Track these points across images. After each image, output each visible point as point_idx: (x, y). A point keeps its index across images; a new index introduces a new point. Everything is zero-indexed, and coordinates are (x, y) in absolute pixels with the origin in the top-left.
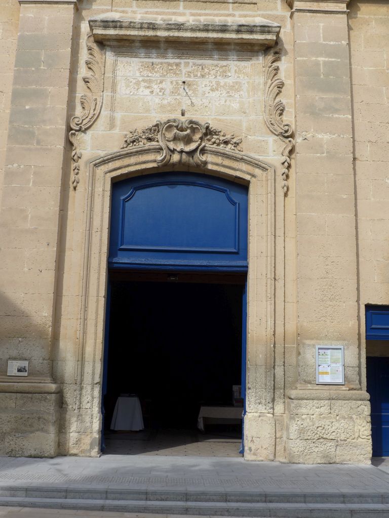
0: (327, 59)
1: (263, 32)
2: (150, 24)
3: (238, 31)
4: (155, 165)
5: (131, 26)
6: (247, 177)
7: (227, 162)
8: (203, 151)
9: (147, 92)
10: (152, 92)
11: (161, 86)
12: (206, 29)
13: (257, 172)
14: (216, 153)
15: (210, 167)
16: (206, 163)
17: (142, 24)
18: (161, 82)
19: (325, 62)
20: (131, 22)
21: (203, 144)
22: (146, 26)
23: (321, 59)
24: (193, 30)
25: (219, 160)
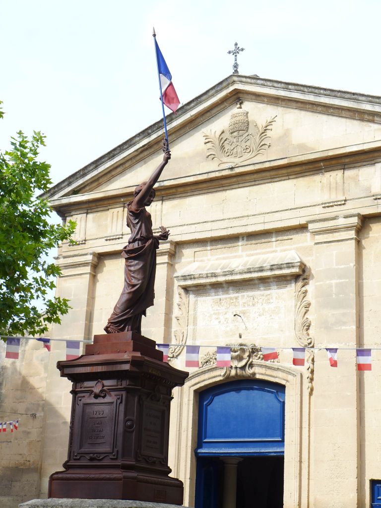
0: (338, 281)
1: (289, 267)
2: (212, 273)
3: (271, 270)
4: (221, 378)
5: (200, 277)
6: (283, 382)
7: (269, 372)
8: (251, 365)
9: (216, 322)
10: (220, 322)
11: (226, 316)
12: (249, 271)
13: (290, 377)
14: (261, 366)
15: (258, 376)
16: (254, 374)
17: (207, 274)
18: (226, 314)
19: (337, 284)
20: (200, 274)
21: (251, 360)
22: (210, 275)
23: (334, 282)
24: (240, 273)
25: (263, 371)
